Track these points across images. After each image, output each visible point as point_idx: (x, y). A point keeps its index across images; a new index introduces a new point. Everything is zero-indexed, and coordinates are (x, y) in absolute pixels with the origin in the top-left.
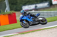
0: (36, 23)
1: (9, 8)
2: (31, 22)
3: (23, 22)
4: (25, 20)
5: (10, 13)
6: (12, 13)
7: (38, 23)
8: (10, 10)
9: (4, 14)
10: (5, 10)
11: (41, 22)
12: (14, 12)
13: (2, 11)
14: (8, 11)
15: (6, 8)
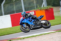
0: (38, 27)
1: (46, 3)
2: (32, 26)
3: (23, 26)
4: (26, 23)
5: (47, 8)
6: (50, 8)
7: (40, 26)
8: (48, 5)
9: (40, 10)
10: (42, 5)
11: (44, 26)
12: (52, 7)
13: (38, 6)
14: (45, 6)
15: (42, 3)
